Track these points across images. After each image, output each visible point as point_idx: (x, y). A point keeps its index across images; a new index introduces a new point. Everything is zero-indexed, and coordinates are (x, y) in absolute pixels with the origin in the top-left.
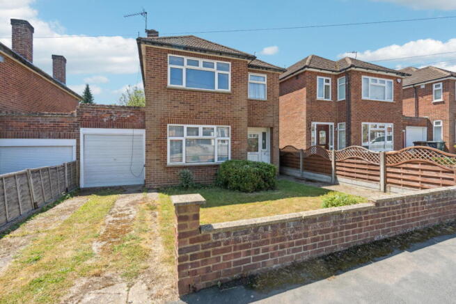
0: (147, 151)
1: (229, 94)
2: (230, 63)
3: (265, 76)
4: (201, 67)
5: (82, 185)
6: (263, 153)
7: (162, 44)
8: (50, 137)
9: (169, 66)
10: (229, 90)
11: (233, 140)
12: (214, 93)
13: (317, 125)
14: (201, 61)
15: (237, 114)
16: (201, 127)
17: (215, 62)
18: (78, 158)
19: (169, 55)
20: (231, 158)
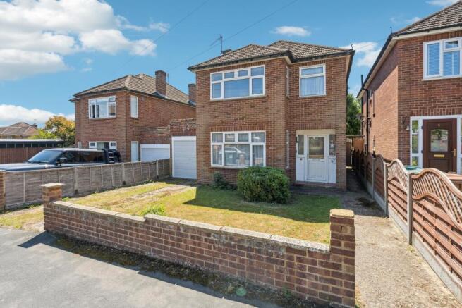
0: (197, 154)
1: (263, 98)
2: (264, 66)
3: (324, 66)
4: (236, 77)
5: (173, 176)
6: (330, 161)
7: (203, 67)
8: (159, 143)
9: (212, 83)
10: (264, 94)
11: (268, 146)
12: (248, 99)
13: (424, 121)
14: (236, 71)
15: (272, 118)
16: (237, 133)
17: (249, 69)
18: (171, 157)
19: (211, 74)
20: (267, 164)
